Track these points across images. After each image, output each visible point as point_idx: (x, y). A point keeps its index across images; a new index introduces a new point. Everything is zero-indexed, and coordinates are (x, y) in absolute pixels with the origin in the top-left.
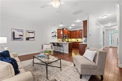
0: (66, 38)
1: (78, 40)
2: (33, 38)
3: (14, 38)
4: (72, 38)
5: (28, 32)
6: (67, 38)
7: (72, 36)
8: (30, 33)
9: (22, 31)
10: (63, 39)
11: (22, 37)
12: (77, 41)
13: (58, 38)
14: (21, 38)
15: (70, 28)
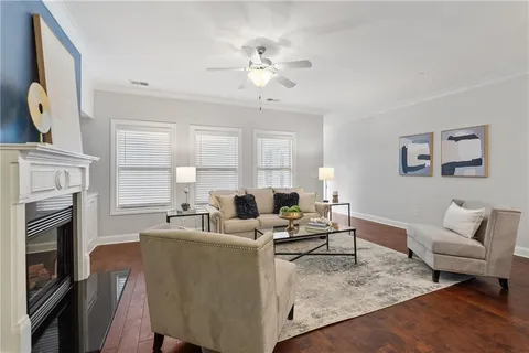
2: (477, 162)
3: (406, 169)
5: (450, 138)
8: (457, 139)
9: (428, 138)
11: (427, 163)
14: (423, 166)
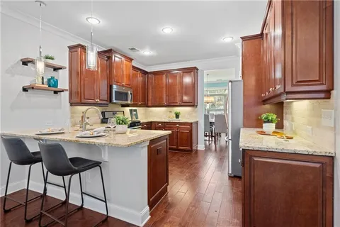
0: (123, 106)
1: (177, 116)
4: (150, 104)
6: (127, 106)
7: (150, 97)
10: (111, 108)
12: (175, 120)
13: (72, 104)
15: (147, 53)
